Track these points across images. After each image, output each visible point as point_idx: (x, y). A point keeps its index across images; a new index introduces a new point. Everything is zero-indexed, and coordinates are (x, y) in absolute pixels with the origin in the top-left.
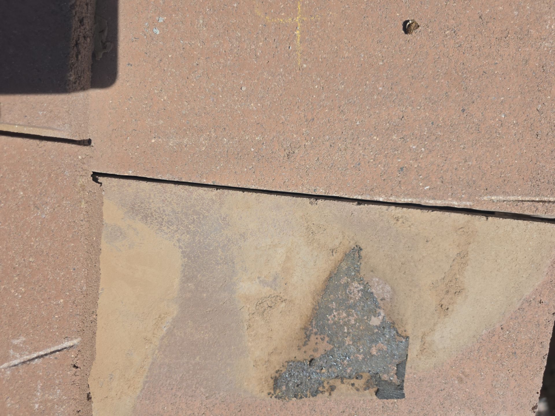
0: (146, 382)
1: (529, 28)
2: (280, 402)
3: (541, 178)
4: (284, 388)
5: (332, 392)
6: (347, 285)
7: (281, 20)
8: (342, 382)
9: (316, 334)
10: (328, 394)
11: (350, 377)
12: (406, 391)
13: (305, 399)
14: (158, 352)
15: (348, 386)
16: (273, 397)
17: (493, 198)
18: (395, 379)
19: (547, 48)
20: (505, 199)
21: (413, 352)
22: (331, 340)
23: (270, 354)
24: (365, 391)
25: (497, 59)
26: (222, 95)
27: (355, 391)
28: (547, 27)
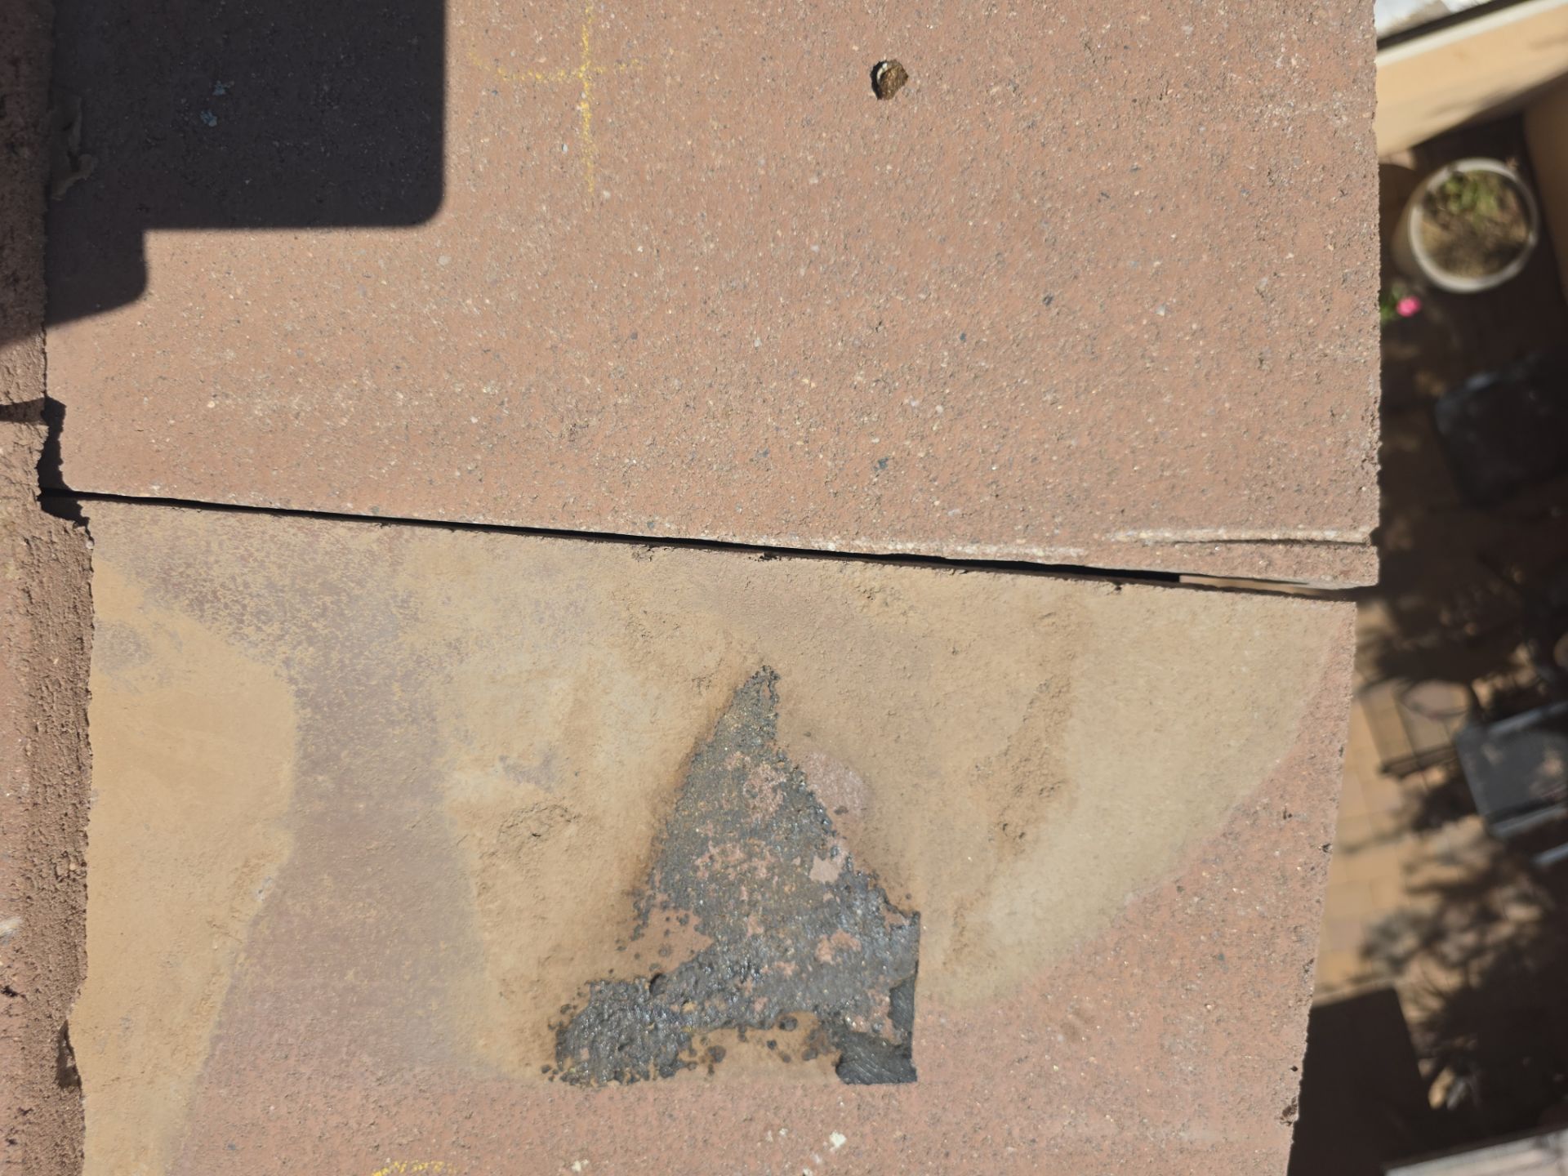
0: (219, 1038)
1: (1225, 67)
2: (575, 1093)
3: (1276, 478)
4: (585, 1054)
5: (716, 1066)
6: (741, 774)
7: (539, 77)
8: (742, 1038)
9: (664, 906)
10: (707, 1070)
11: (762, 1024)
12: (917, 1060)
13: (642, 1083)
14: (246, 959)
15: (759, 1047)
16: (557, 1078)
17: (1143, 535)
18: (887, 1029)
19: (1281, 120)
20: (1179, 539)
21: (933, 955)
22: (705, 924)
23: (542, 963)
24: (807, 1063)
25: (1138, 158)
26: (387, 280)
27: (779, 1061)
28: (1279, 64)
